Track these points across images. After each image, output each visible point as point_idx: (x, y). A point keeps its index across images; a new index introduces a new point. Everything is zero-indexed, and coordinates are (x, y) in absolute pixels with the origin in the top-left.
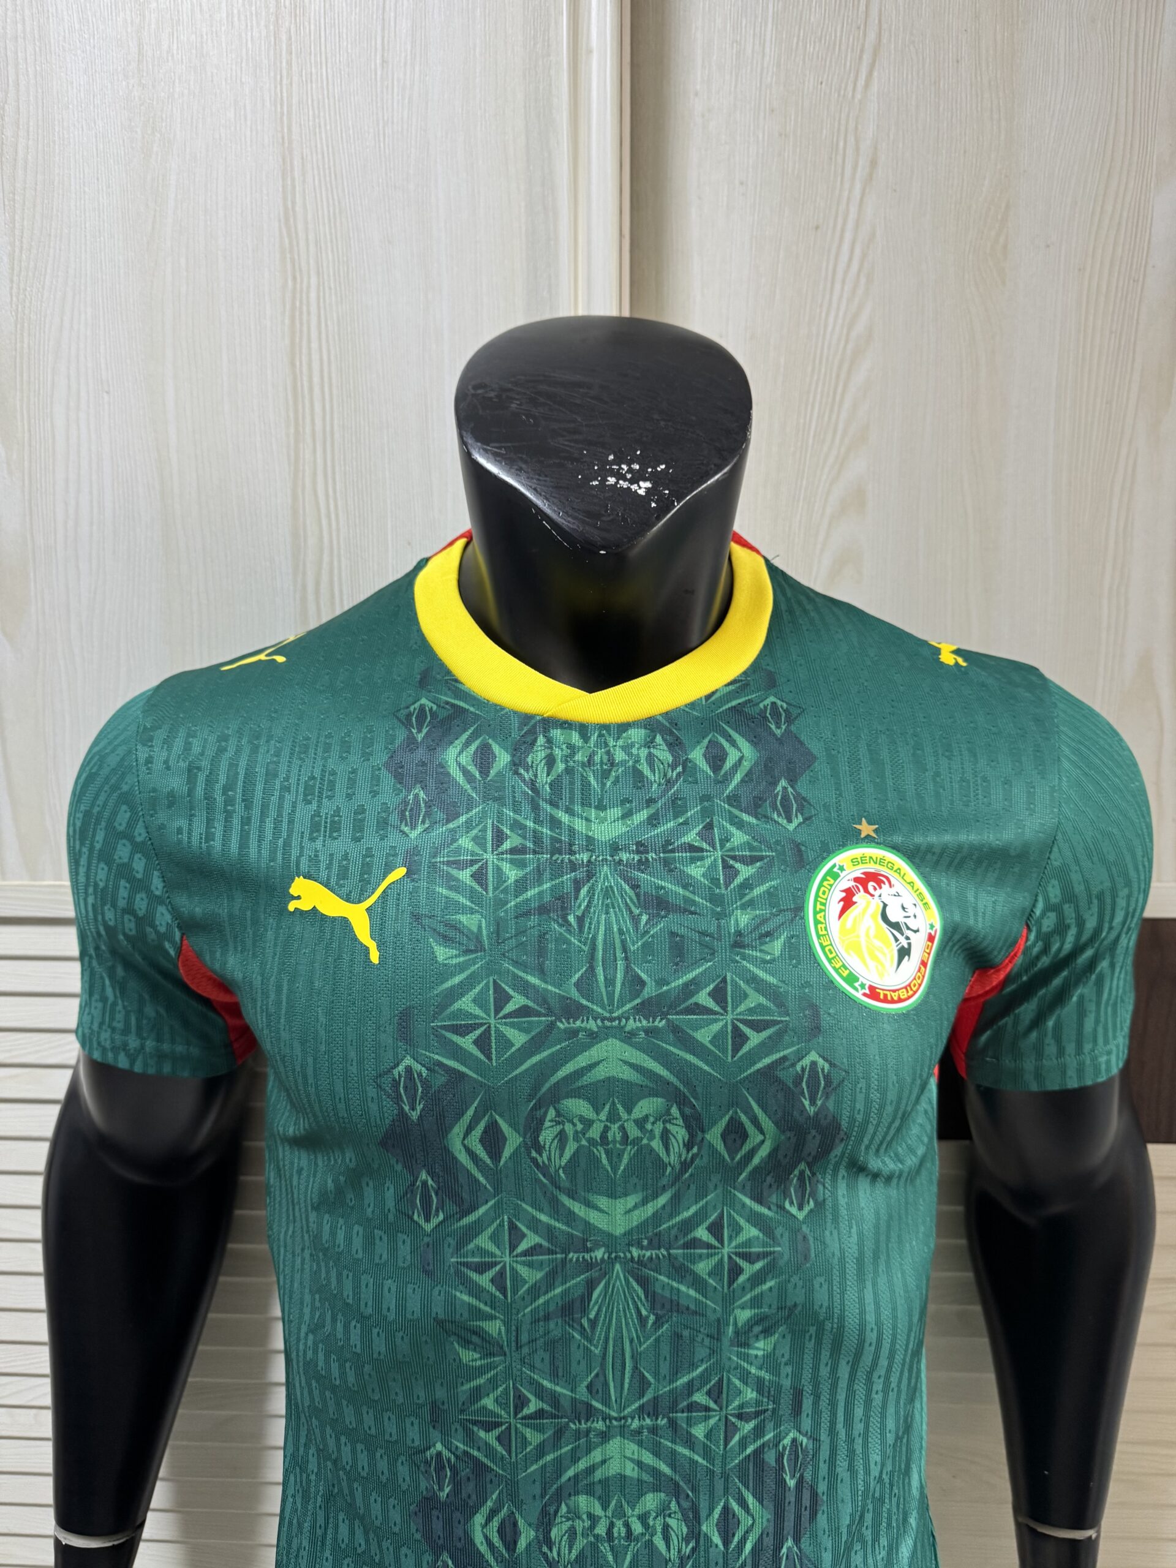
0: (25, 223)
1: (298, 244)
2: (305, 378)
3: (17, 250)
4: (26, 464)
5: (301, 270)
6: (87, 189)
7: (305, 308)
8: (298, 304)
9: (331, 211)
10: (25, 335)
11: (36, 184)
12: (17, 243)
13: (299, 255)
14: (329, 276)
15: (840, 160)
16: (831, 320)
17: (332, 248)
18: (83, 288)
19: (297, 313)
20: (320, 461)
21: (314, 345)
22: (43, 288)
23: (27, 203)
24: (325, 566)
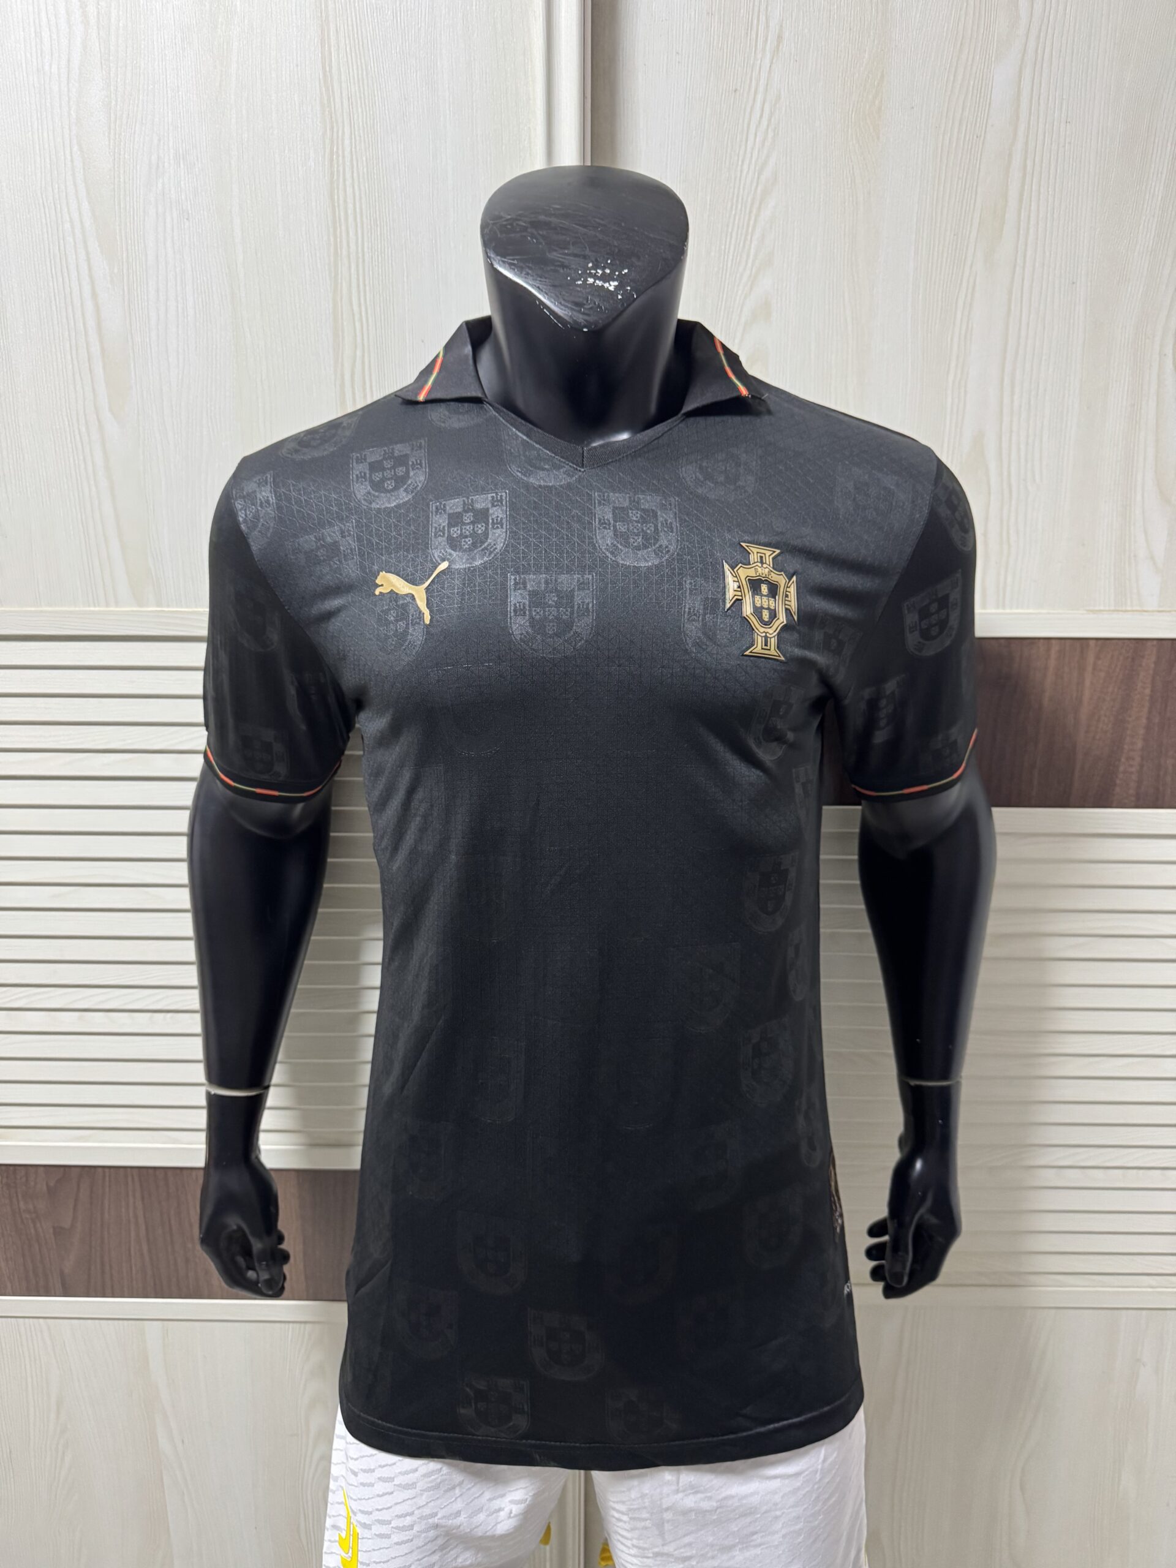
0: (119, 79)
3: (113, 102)
6: (167, 52)
7: (340, 153)
8: (335, 150)
9: (361, 74)
10: (122, 171)
11: (127, 47)
12: (113, 96)
13: (336, 109)
14: (360, 126)
15: (754, 36)
16: (745, 167)
17: (361, 103)
18: (166, 134)
19: (335, 156)
20: (354, 277)
21: (350, 182)
22: (135, 133)
23: (119, 63)
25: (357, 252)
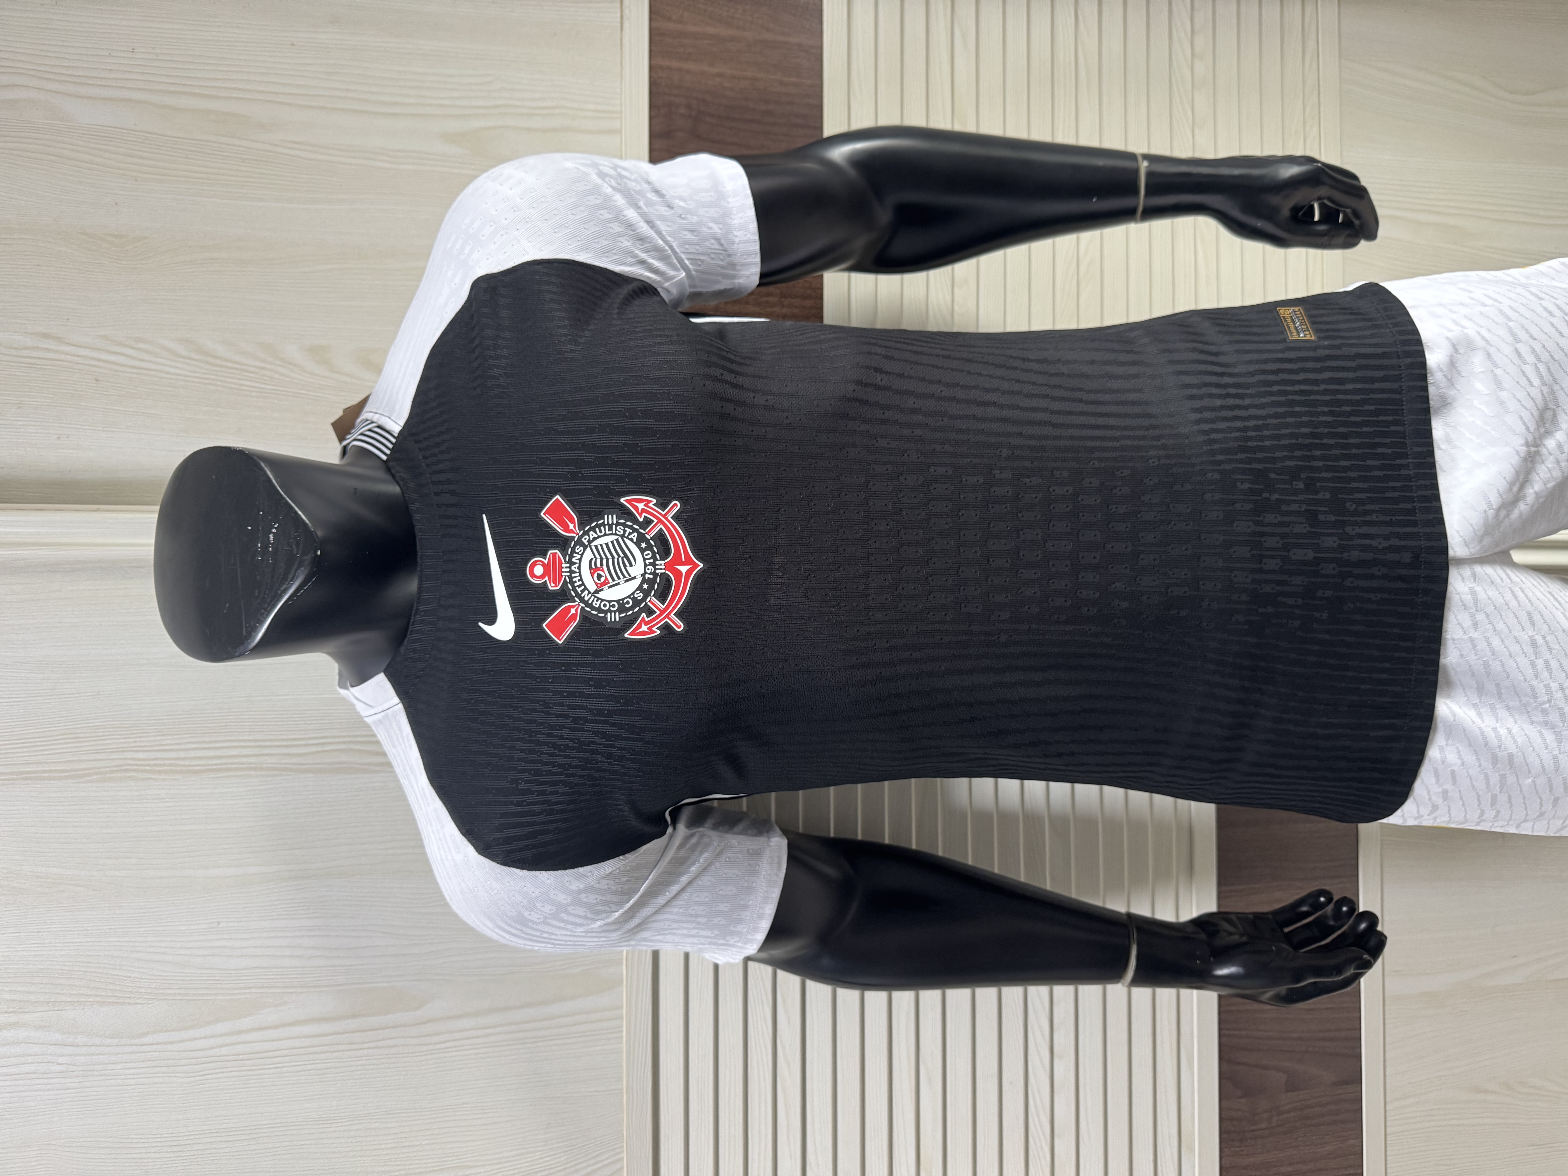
0: (75, 993)
1: (99, 768)
2: (211, 762)
3: (98, 999)
4: (278, 990)
5: (120, 766)
6: (47, 941)
9: (73, 740)
10: (169, 992)
11: (42, 983)
12: (91, 999)
13: (108, 767)
14: (125, 743)
17: (101, 740)
18: (131, 944)
19: (156, 768)
20: (278, 751)
21: (182, 755)
22: (130, 977)
23: (57, 991)
24: (364, 748)
25: (254, 747)
